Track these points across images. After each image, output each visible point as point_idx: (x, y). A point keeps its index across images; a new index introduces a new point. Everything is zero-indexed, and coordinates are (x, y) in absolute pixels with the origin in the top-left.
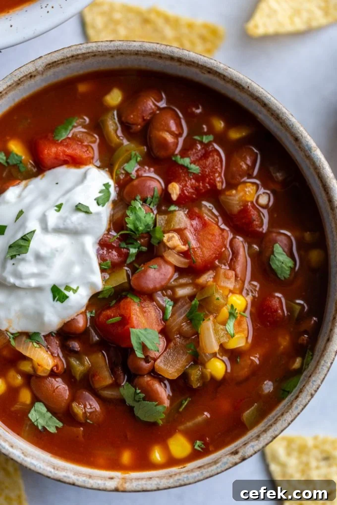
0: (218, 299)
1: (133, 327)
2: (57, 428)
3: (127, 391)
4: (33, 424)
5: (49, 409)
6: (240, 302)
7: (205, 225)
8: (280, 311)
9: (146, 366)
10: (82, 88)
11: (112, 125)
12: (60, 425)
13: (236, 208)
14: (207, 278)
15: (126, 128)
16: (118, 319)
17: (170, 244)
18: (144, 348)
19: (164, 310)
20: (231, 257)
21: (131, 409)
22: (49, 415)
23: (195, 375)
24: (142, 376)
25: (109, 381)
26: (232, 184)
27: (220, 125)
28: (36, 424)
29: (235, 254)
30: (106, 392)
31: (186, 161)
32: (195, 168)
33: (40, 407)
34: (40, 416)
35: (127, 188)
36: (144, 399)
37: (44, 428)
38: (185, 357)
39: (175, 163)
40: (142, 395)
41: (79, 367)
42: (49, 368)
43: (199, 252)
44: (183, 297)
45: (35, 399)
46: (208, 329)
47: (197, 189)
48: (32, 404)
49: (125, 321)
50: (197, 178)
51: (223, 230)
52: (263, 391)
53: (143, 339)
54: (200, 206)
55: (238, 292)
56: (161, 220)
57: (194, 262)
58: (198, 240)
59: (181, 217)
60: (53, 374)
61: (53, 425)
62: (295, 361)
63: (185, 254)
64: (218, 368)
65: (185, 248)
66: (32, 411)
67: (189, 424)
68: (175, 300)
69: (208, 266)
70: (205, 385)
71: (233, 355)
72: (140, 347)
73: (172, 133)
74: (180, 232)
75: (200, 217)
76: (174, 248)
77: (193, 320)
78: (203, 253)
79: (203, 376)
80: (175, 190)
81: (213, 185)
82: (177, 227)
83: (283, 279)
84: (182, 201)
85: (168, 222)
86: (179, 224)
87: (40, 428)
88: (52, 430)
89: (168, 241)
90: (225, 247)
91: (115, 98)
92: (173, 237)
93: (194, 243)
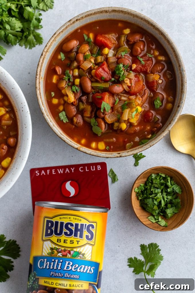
0: (134, 105)
1: (104, 101)
2: (66, 122)
3: (93, 121)
4: (59, 117)
5: (66, 115)
6: (140, 109)
7: (139, 81)
8: (151, 118)
9: (102, 115)
10: (120, 25)
11: (123, 39)
12: (68, 121)
13: (151, 80)
14: (133, 97)
15: (128, 42)
16: (100, 97)
17: (126, 82)
18: (104, 110)
19: (115, 101)
20: (143, 94)
21: (92, 127)
22: (66, 117)
23: (116, 124)
24: (100, 118)
25: (89, 115)
26: (152, 72)
27: (157, 53)
28: (60, 117)
29: (144, 94)
30: (86, 118)
31: (141, 59)
32: (143, 62)
33: (64, 113)
34: (63, 116)
35: (120, 60)
36: (97, 125)
37: (62, 120)
38: (115, 118)
39: (138, 59)
40: (97, 124)
41: (82, 107)
42: (72, 102)
43: (134, 88)
44: (123, 100)
45: (64, 110)
46: (127, 112)
47: (141, 69)
48: (62, 111)
49: (102, 99)
50: (142, 66)
51: (144, 85)
52: (135, 140)
53: (105, 106)
54: (140, 75)
55: (140, 106)
56: (126, 73)
57: (131, 91)
58: (135, 84)
59: (132, 75)
60: (72, 104)
61: (65, 120)
62: (149, 135)
63: (129, 87)
64: (124, 126)
65: (130, 85)
66: (61, 113)
67: (108, 140)
68: (120, 100)
69: (135, 94)
70: (118, 129)
71: (131, 125)
72: (104, 108)
73: (140, 48)
74: (130, 79)
75: (138, 78)
76: (127, 84)
77: (123, 108)
78: (135, 89)
79: (118, 127)
80: (134, 66)
81: (147, 70)
82: (130, 78)
83: (156, 108)
84: (135, 71)
85: (128, 75)
86: (131, 77)
87: (61, 119)
88: (65, 122)
89: (126, 80)
90: (142, 90)
91: (127, 31)
92: (128, 80)
93: (133, 85)
